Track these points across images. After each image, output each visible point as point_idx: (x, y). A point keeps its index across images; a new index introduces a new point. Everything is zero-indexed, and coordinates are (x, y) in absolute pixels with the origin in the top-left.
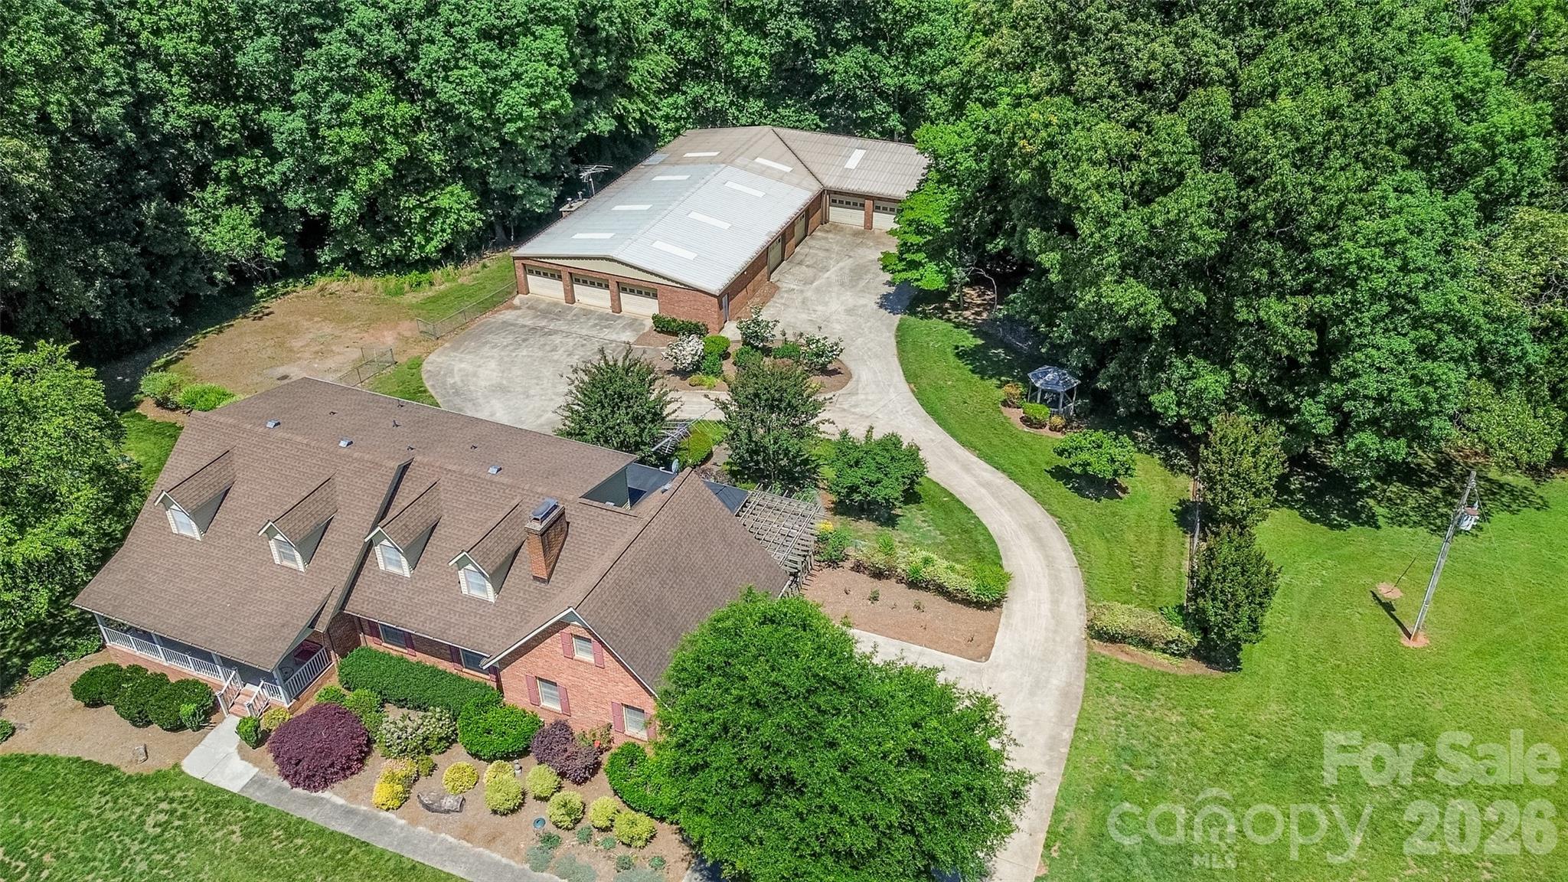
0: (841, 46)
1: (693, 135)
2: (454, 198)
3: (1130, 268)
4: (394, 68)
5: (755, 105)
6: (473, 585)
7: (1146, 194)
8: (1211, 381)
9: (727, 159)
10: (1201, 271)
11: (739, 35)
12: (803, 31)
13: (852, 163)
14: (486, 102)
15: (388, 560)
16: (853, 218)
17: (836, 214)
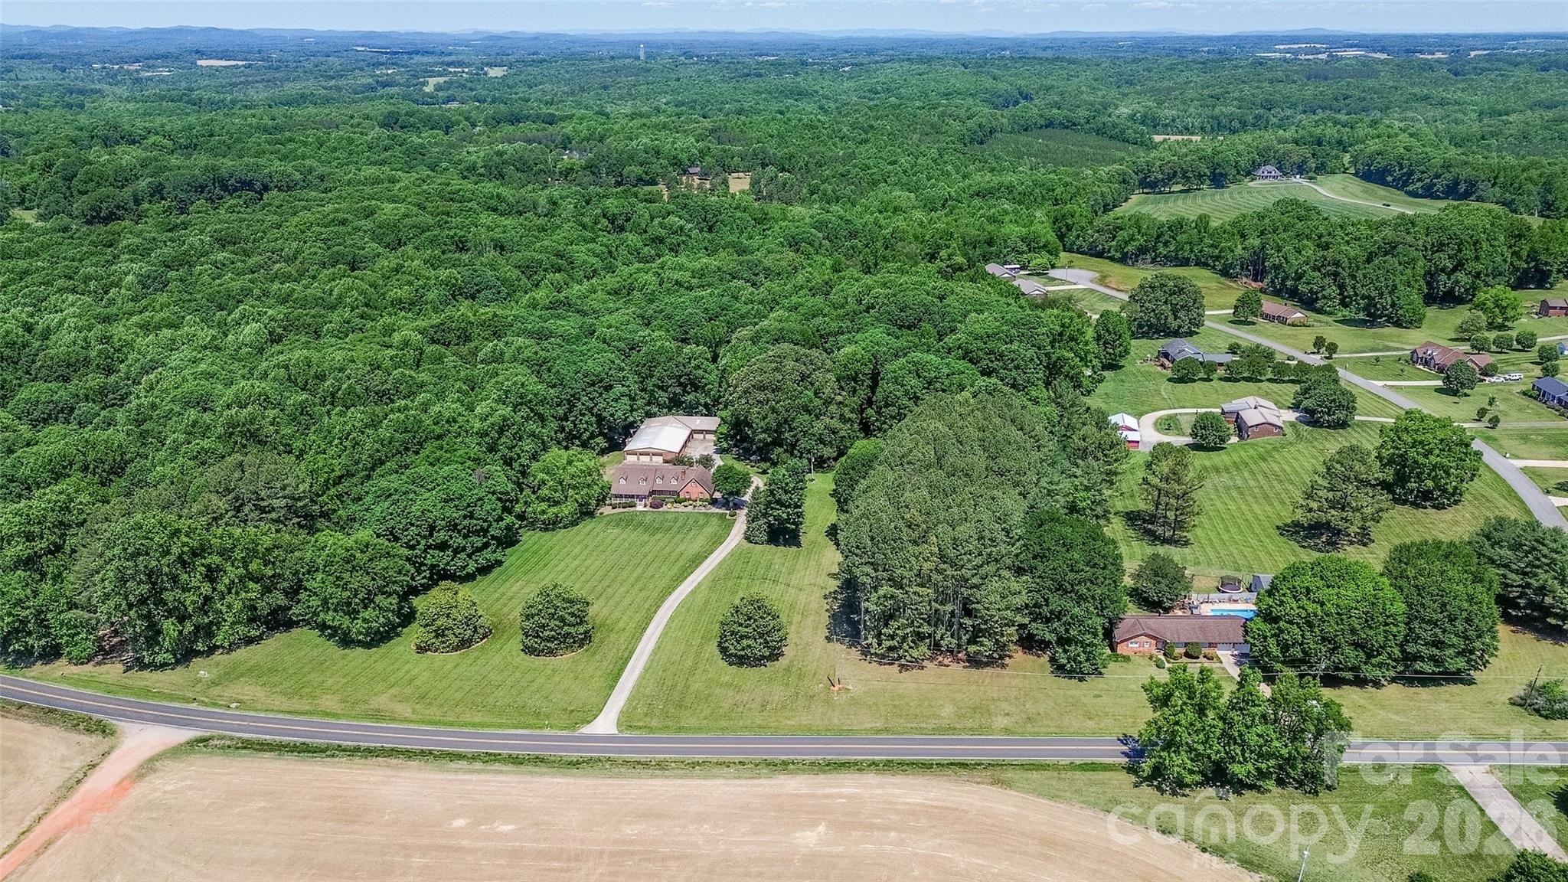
0: (689, 393)
1: (647, 421)
2: (600, 440)
3: (764, 432)
4: (590, 410)
5: (665, 410)
6: (674, 482)
7: (764, 419)
8: (780, 450)
9: (665, 425)
10: (776, 431)
11: (661, 393)
12: (678, 390)
13: (698, 422)
14: (612, 415)
15: (659, 481)
16: (701, 436)
17: (695, 436)
